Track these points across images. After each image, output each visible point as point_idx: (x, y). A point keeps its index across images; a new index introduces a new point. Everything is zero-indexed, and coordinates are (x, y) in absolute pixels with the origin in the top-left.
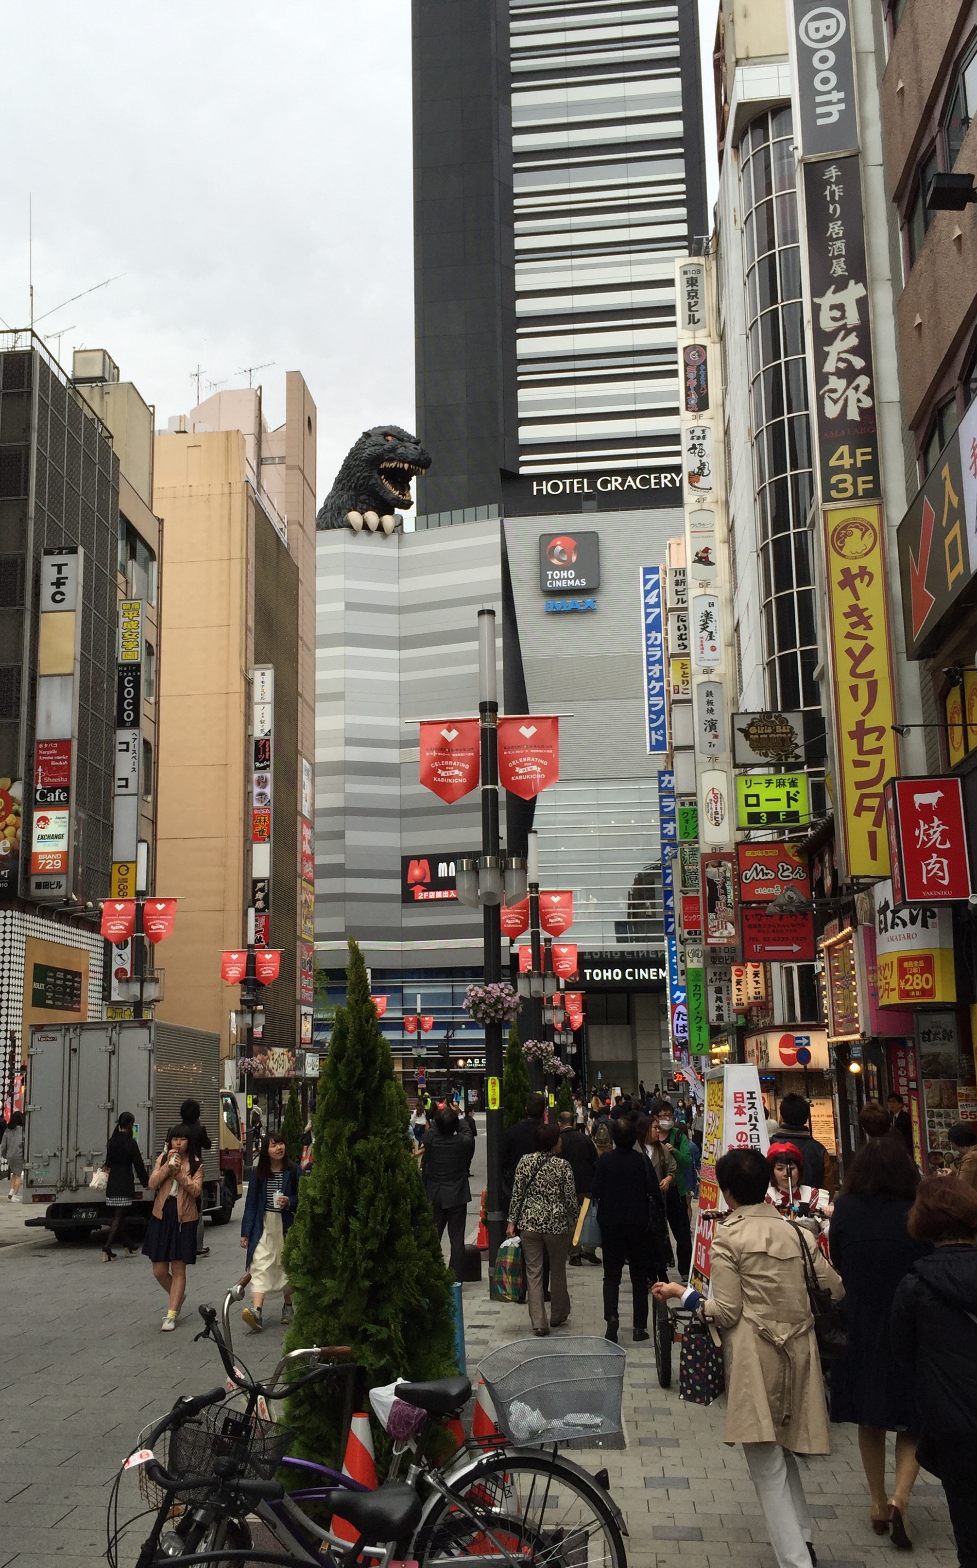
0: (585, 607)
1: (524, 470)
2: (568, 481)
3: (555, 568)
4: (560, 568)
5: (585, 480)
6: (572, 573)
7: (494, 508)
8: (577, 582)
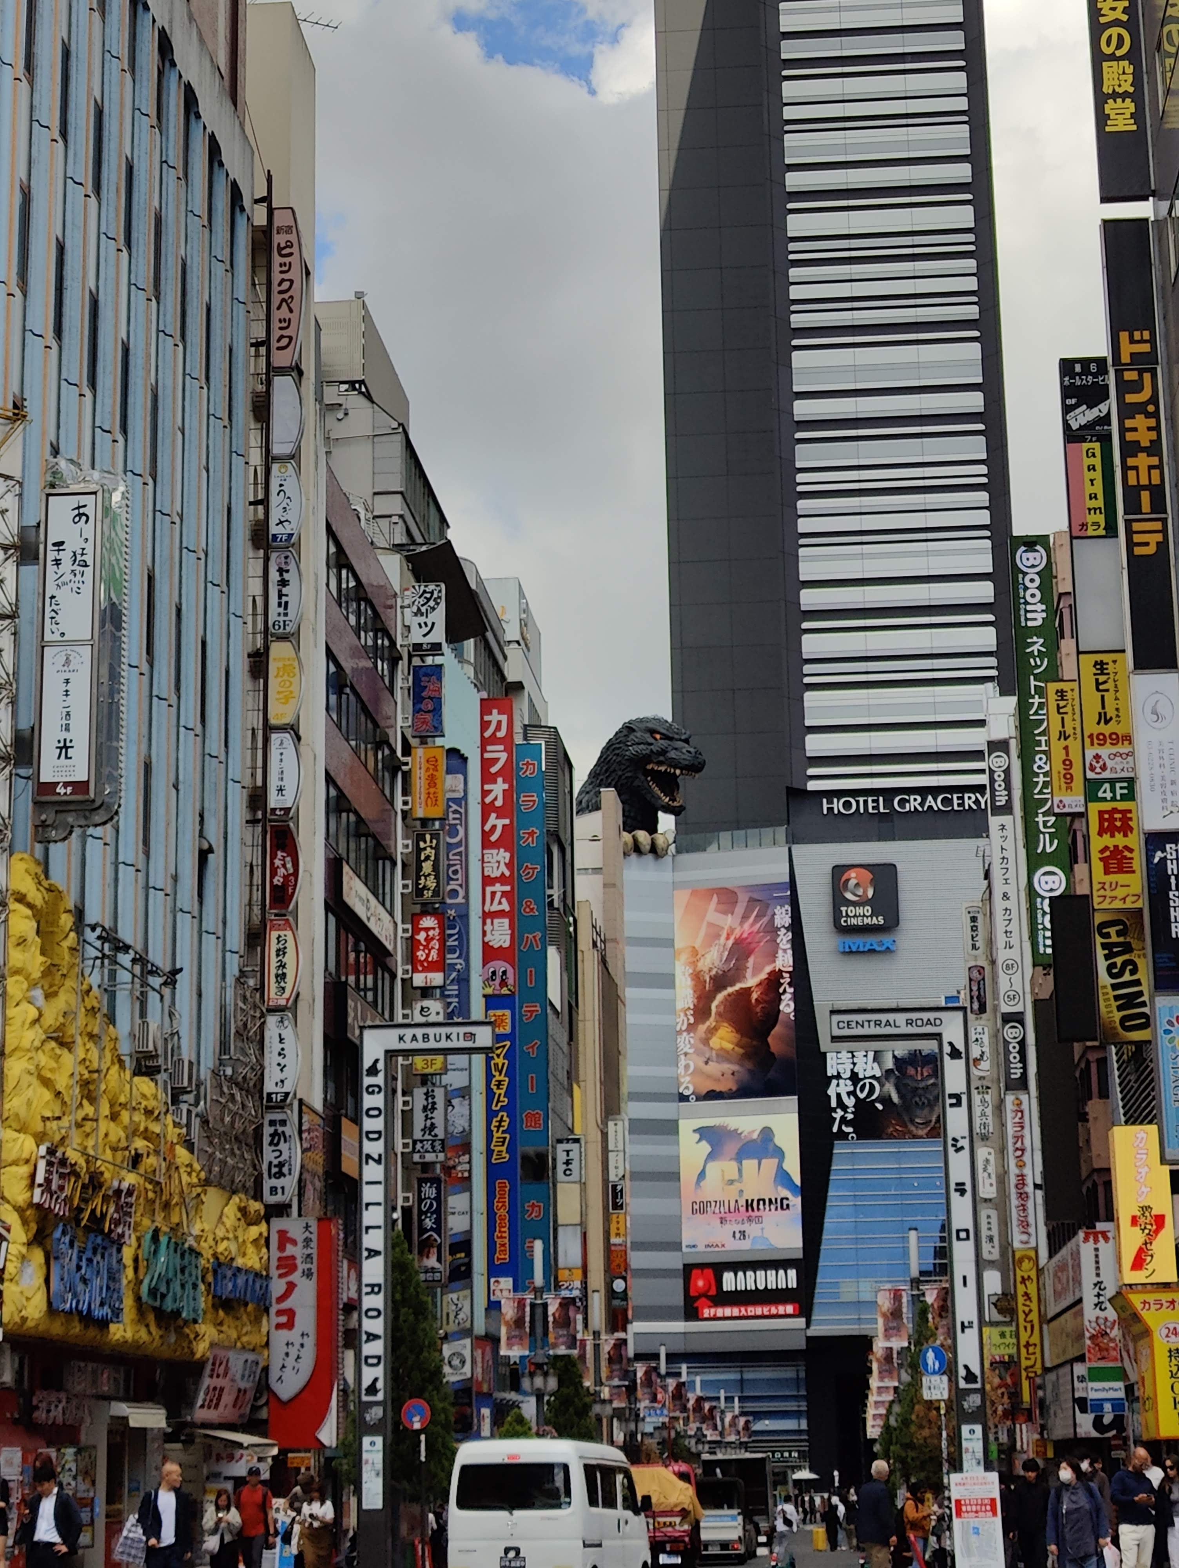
0: (883, 948)
1: (812, 786)
2: (861, 800)
3: (849, 903)
4: (854, 904)
5: (881, 799)
6: (868, 910)
7: (781, 832)
8: (875, 921)
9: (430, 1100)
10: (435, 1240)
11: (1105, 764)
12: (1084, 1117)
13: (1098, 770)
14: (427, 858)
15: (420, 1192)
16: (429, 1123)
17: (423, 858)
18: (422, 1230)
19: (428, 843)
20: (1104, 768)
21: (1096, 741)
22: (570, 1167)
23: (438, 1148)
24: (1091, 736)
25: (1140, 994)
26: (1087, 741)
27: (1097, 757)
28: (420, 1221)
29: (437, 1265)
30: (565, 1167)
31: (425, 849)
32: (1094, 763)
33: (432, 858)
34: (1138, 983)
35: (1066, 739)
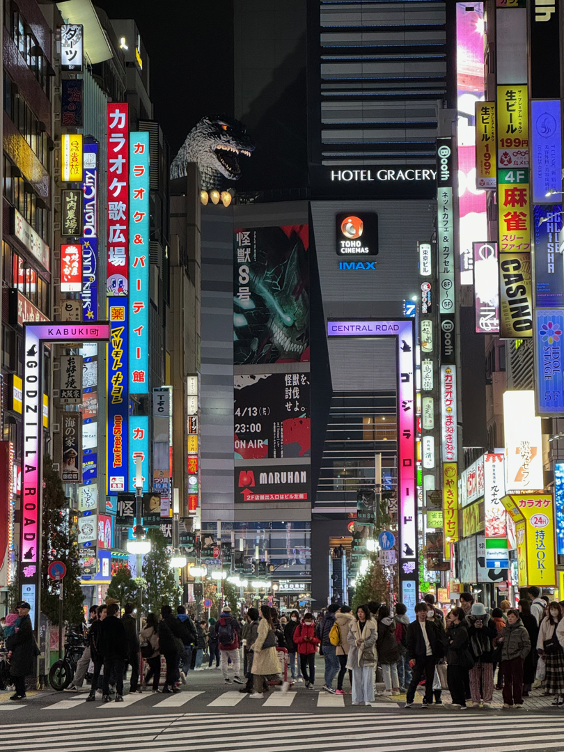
1: (324, 163)
2: (356, 172)
3: (346, 239)
4: (350, 239)
5: (369, 171)
6: (359, 244)
8: (363, 250)
9: (72, 365)
10: (74, 454)
11: (510, 159)
12: (489, 382)
13: (506, 163)
14: (71, 208)
15: (64, 423)
16: (71, 379)
17: (68, 208)
18: (66, 448)
19: (72, 199)
20: (510, 162)
21: (505, 144)
22: (162, 406)
23: (77, 395)
24: (502, 140)
25: (527, 307)
26: (500, 143)
27: (506, 154)
28: (65, 442)
29: (75, 469)
30: (159, 406)
31: (70, 202)
32: (503, 158)
33: (75, 208)
34: (525, 300)
35: (487, 140)
